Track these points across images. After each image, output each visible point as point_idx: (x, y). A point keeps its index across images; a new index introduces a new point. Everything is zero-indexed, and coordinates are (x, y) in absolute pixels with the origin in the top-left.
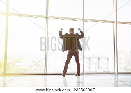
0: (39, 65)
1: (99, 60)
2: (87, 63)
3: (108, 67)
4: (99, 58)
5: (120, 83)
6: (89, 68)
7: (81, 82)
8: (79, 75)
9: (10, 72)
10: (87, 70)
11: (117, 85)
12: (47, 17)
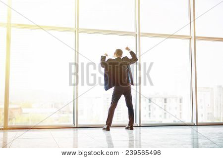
0: (63, 112)
1: (165, 102)
2: (145, 108)
3: (181, 113)
4: (165, 99)
5: (201, 141)
6: (150, 116)
7: (135, 139)
8: (132, 129)
9: (14, 125)
10: (145, 120)
11: (198, 144)
12: (77, 31)
